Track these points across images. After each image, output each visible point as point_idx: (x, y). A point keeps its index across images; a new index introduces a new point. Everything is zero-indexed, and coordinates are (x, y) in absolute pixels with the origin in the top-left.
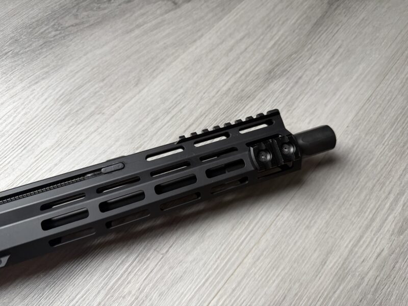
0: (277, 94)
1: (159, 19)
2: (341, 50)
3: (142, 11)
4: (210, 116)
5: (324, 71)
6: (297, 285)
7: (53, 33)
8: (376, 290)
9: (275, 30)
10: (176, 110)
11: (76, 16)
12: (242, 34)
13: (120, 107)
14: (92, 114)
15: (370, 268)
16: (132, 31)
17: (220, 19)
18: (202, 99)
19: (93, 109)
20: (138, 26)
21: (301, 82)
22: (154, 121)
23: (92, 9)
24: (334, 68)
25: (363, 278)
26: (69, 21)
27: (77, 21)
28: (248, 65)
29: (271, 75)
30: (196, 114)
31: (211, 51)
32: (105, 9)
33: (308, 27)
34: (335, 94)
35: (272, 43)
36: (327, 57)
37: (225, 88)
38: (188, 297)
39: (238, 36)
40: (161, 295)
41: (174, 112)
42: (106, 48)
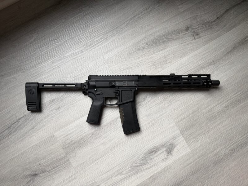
0: (211, 69)
1: (190, 42)
2: (231, 62)
3: (186, 38)
5: (224, 66)
6: (200, 110)
7: (165, 39)
8: (215, 116)
11: (171, 36)
12: (208, 51)
13: (175, 62)
14: (170, 62)
15: (216, 112)
17: (204, 45)
18: (194, 65)
19: (170, 61)
20: (184, 42)
21: (218, 67)
22: (182, 67)
23: (175, 35)
24: (227, 66)
25: (213, 113)
26: (169, 37)
28: (207, 60)
29: (211, 64)
30: (191, 68)
31: (199, 53)
32: (178, 35)
33: (225, 53)
34: (224, 73)
35: (215, 55)
36: (227, 63)
37: (199, 64)
38: (179, 104)
39: (207, 51)
40: (174, 102)
41: (187, 66)
42: (176, 47)
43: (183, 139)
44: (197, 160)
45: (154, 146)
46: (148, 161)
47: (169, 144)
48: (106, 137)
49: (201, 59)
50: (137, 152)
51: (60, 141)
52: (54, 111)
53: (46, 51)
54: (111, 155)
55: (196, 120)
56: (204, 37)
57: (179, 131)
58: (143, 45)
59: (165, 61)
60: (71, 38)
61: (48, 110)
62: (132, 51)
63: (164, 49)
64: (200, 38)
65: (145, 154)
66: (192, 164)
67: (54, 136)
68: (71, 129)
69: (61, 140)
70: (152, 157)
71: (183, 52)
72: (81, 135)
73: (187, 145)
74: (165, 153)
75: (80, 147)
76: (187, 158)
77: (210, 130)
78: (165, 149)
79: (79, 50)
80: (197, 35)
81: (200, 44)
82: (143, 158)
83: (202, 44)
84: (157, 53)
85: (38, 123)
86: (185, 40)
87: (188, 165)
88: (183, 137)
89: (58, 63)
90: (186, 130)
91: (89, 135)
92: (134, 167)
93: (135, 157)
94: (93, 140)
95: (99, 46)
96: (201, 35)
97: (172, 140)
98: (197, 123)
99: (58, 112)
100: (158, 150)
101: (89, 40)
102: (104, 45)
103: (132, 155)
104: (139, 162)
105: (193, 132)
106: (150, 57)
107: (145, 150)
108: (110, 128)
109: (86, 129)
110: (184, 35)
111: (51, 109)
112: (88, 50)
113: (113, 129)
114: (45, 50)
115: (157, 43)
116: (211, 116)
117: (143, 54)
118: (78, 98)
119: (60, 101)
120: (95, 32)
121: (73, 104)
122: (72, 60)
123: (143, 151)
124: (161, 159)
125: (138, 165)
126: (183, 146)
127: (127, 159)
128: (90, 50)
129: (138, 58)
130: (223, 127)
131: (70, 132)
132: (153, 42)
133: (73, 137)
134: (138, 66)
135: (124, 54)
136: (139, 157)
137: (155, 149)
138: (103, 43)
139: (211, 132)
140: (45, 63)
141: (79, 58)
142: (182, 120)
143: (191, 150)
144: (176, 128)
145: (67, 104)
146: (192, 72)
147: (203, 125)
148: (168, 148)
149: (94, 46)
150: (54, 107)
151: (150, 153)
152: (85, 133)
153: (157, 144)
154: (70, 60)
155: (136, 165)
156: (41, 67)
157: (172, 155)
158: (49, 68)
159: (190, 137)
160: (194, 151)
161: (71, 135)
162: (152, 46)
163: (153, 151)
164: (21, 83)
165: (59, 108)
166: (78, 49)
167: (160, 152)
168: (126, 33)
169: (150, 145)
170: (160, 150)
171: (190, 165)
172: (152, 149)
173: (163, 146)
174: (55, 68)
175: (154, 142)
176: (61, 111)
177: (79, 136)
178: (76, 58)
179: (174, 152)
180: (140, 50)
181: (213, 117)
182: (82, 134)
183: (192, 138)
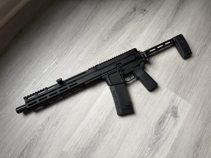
1: (142, 18)
2: (181, 19)
3: (138, 17)
4: (157, 37)
5: (178, 25)
6: (180, 67)
7: (122, 24)
9: (166, 17)
10: (150, 37)
11: (125, 20)
12: (160, 19)
13: (139, 38)
14: (134, 40)
16: (137, 22)
17: (154, 16)
18: (155, 34)
20: (138, 20)
21: (174, 28)
22: (146, 40)
23: (128, 18)
24: (180, 23)
25: (192, 65)
26: (124, 21)
27: (126, 21)
28: (162, 26)
29: (167, 27)
30: (154, 37)
31: (154, 24)
32: (130, 17)
33: (173, 15)
34: (181, 29)
35: (166, 20)
36: (179, 21)
37: (159, 31)
40: (156, 70)
41: (150, 38)
42: (133, 26)
43: (180, 98)
44: (202, 111)
45: (159, 116)
46: (162, 133)
47: (171, 108)
48: (113, 129)
49: (158, 27)
50: (148, 130)
51: (72, 154)
52: (54, 127)
53: (25, 77)
54: (126, 144)
55: (182, 77)
56: (151, 10)
57: (173, 93)
58: (106, 36)
59: (131, 41)
60: (42, 57)
61: (47, 129)
62: (100, 45)
63: (125, 32)
64: (148, 12)
65: (155, 128)
66: (200, 116)
67: (63, 152)
68: (77, 138)
69: (72, 152)
70: (163, 127)
71: (141, 27)
72: (89, 139)
73: (187, 102)
74: (172, 118)
75: (93, 151)
76: (193, 113)
77: (197, 80)
78: (170, 114)
79: (54, 63)
80: (145, 10)
81: (151, 16)
82: (155, 132)
83: (152, 16)
84: (121, 38)
85: (43, 146)
86: (137, 19)
87: (197, 119)
88: (179, 96)
89: (40, 82)
90: (178, 89)
91: (96, 135)
92: (152, 145)
93: (148, 135)
94: (102, 139)
95: (69, 52)
96: (147, 10)
97: (172, 104)
98: (184, 79)
99: (58, 127)
100: (165, 118)
101: (59, 51)
102: (73, 50)
103: (145, 135)
104: (154, 138)
105: (185, 88)
106: (116, 43)
107: (154, 124)
108: (113, 119)
109: (91, 130)
110: (135, 15)
111: (50, 127)
112: (62, 60)
113: (115, 118)
114: (23, 76)
115: (116, 30)
116: (191, 68)
117: (110, 43)
118: (70, 105)
119: (55, 115)
120: (61, 43)
121: (68, 113)
122: (51, 74)
123: (153, 126)
124: (172, 125)
125: (155, 141)
126: (184, 104)
127: (142, 140)
128: (64, 59)
129: (108, 48)
130: (206, 72)
131: (77, 141)
132: (113, 30)
133: (83, 144)
134: (111, 54)
135: (93, 50)
136: (152, 134)
137: (162, 118)
138: (72, 48)
139: (199, 81)
140: (27, 87)
141: (57, 69)
142: (170, 82)
143: (192, 104)
144: (169, 91)
145: (63, 115)
146: (156, 39)
147: (190, 78)
148: (172, 112)
149: (65, 54)
150: (52, 124)
151: (160, 125)
152: (91, 135)
153: (160, 114)
154: (49, 75)
155: (153, 142)
156: (25, 92)
157: (179, 117)
158: (33, 90)
159: (185, 93)
160: (195, 104)
161: (79, 144)
162: (114, 34)
163: (161, 122)
164: (12, 115)
165: (57, 122)
166: (52, 62)
167: (167, 119)
168: (87, 33)
169: (156, 118)
170: (166, 117)
171: (199, 119)
172: (159, 120)
173: (167, 112)
174: (39, 87)
175: (158, 113)
176: (60, 125)
177: (87, 140)
178: (54, 70)
179: (179, 113)
180: (105, 41)
181: (194, 68)
182: (89, 137)
183: (187, 93)
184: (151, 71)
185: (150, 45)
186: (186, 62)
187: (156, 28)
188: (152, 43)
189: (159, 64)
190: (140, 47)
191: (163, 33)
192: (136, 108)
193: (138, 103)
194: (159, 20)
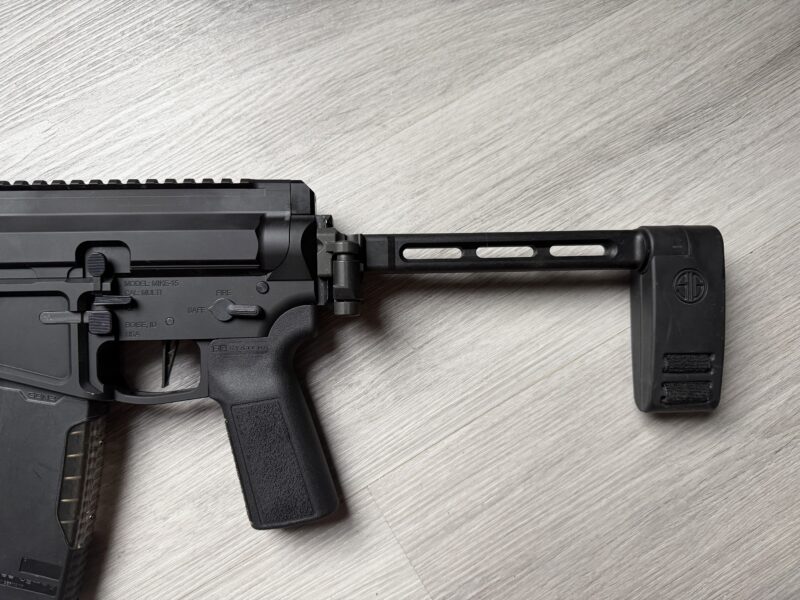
184: (357, 390)
185: (459, 207)
186: (648, 437)
187: (572, 103)
188: (480, 201)
189: (448, 366)
190: (384, 190)
191: (601, 157)
192: (123, 588)
193: (150, 564)
194: (627, 55)
